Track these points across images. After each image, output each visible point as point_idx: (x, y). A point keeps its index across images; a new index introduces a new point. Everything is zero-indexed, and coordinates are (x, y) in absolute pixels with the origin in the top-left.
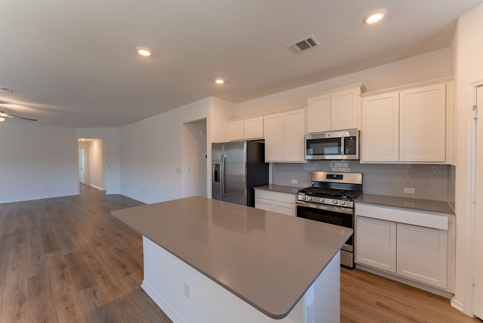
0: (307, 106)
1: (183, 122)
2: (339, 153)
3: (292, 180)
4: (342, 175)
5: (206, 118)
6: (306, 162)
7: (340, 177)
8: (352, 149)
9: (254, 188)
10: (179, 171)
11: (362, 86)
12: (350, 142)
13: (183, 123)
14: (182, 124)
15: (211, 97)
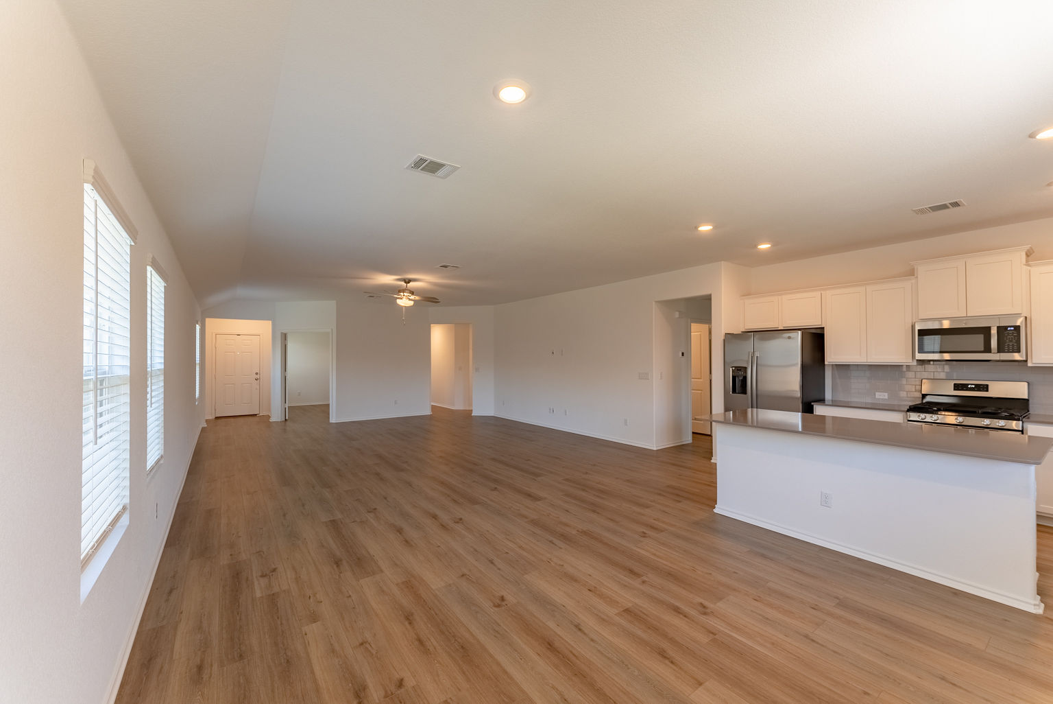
0: (917, 277)
1: (656, 300)
2: (987, 349)
3: (877, 393)
4: (987, 385)
5: (710, 295)
6: (915, 363)
7: (986, 388)
8: (1013, 345)
9: (812, 404)
10: (644, 376)
11: (1028, 250)
12: (1008, 334)
13: (656, 302)
14: (654, 303)
15: (723, 262)
